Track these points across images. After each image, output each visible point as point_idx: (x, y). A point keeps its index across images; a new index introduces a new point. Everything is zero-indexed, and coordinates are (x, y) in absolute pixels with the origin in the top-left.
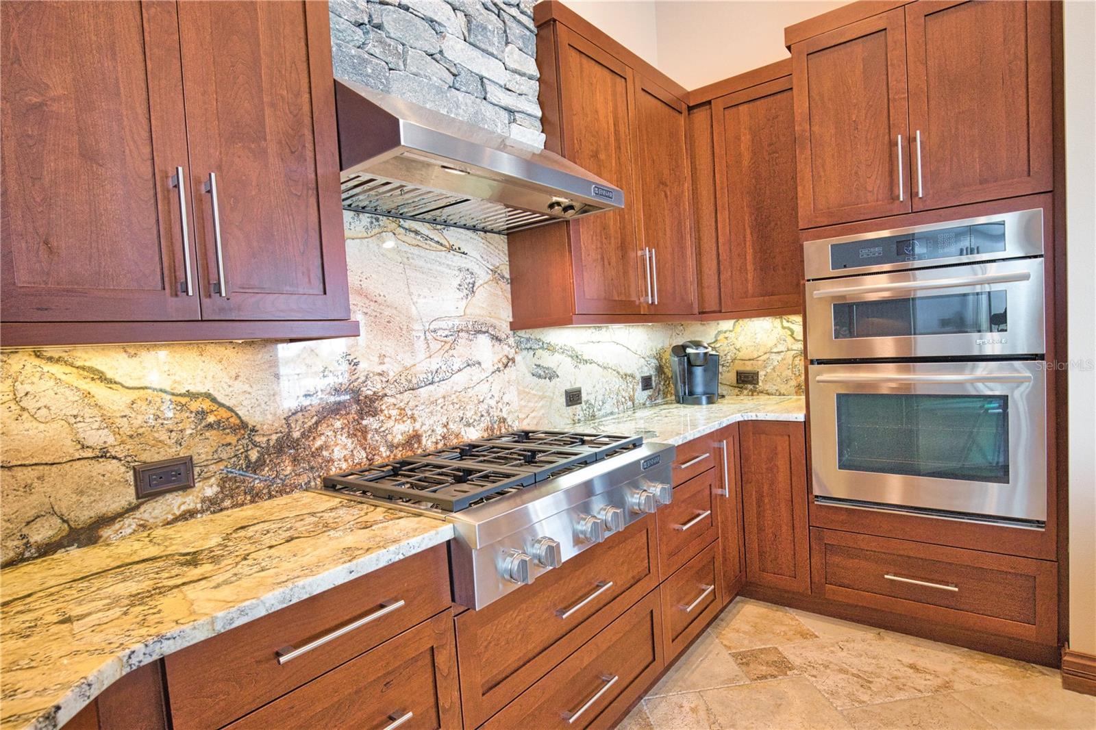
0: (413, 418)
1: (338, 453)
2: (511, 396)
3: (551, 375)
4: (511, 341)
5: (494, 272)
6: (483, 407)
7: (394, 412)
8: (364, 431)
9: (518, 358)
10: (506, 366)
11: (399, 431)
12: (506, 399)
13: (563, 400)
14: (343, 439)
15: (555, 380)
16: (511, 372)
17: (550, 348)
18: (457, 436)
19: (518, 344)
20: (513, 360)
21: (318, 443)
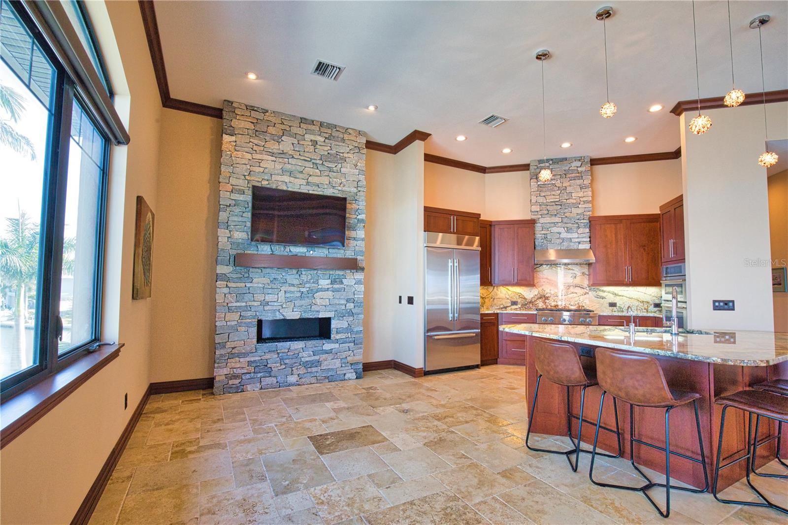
0: (557, 302)
1: (540, 305)
2: (587, 302)
3: (603, 298)
4: (588, 289)
5: (583, 273)
6: (576, 303)
7: (552, 300)
8: (546, 302)
9: (589, 293)
10: (585, 294)
11: (553, 304)
12: (585, 302)
13: (608, 305)
14: (541, 303)
15: (604, 300)
16: (587, 296)
17: (603, 291)
18: (568, 307)
19: (590, 290)
20: (588, 293)
21: (537, 303)
